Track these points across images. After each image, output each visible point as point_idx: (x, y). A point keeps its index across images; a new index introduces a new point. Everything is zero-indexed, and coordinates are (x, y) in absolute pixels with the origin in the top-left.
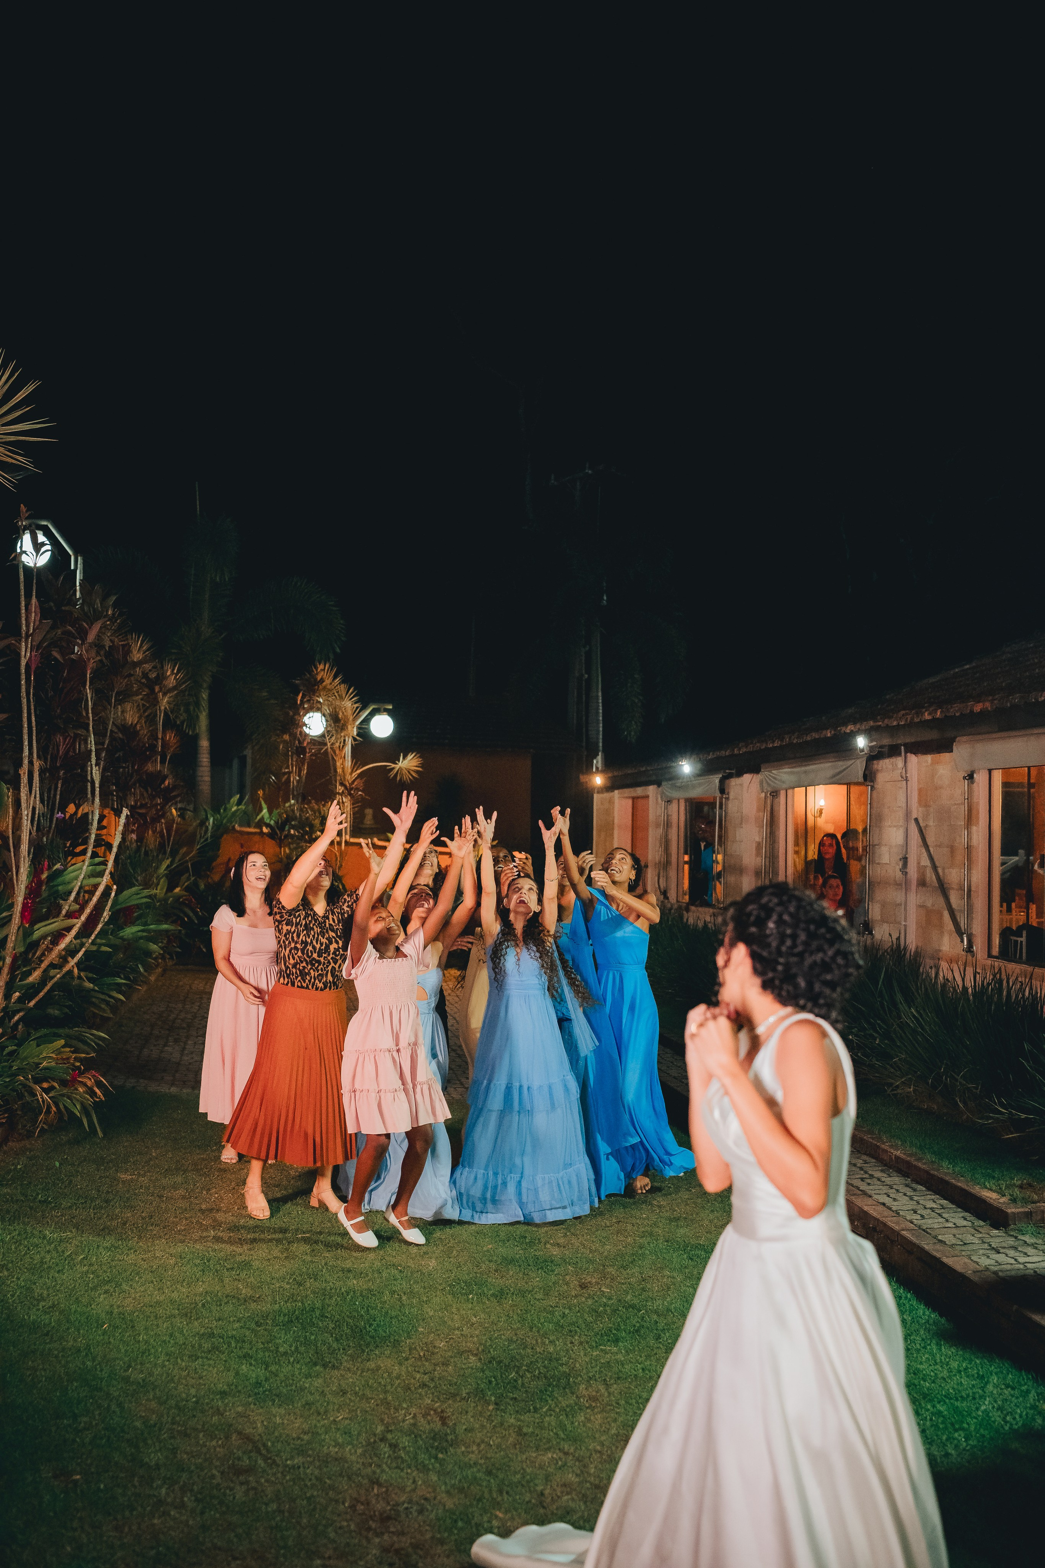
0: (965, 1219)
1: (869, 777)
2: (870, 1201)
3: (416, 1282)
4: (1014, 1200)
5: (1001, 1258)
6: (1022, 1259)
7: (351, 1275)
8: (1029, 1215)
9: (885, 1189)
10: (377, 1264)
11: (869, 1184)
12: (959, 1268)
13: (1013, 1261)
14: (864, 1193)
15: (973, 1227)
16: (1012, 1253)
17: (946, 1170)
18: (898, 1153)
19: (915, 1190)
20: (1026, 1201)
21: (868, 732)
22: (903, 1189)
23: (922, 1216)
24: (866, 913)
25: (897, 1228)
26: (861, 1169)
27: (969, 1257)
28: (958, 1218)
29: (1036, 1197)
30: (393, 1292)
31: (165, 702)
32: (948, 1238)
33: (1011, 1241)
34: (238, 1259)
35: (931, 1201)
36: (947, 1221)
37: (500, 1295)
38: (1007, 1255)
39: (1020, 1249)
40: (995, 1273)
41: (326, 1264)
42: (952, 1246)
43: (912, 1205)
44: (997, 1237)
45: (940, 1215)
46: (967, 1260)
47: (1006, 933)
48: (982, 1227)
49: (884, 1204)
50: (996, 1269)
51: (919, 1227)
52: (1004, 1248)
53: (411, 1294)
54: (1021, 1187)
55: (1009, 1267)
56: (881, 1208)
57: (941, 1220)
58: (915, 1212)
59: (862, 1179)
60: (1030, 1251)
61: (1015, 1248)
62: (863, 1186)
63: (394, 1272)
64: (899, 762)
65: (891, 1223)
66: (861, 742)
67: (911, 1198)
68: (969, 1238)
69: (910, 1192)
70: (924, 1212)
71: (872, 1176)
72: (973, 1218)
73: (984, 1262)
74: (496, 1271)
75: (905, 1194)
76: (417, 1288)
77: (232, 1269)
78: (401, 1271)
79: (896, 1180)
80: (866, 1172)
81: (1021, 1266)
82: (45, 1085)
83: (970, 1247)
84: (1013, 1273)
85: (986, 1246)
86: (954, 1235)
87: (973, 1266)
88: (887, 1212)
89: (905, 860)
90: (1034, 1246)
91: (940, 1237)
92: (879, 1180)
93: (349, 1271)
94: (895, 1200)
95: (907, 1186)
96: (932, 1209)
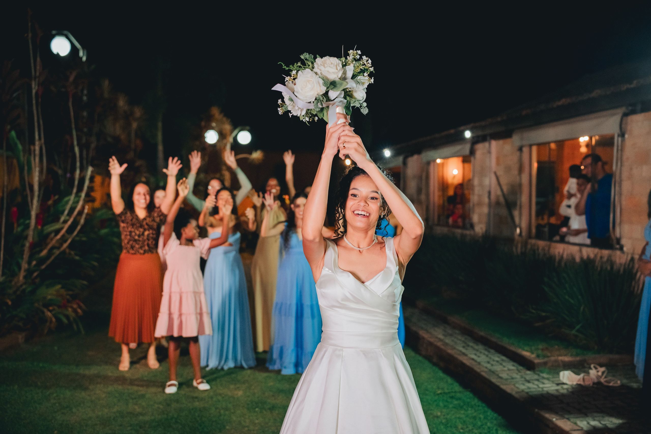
0: (513, 366)
1: (472, 152)
2: (465, 358)
3: (230, 403)
4: (538, 356)
5: (530, 385)
6: (541, 386)
7: (196, 400)
8: (545, 364)
9: (474, 352)
10: (212, 394)
11: (467, 349)
12: (509, 390)
13: (536, 387)
14: (464, 354)
15: (518, 370)
16: (536, 382)
17: (506, 342)
18: (482, 334)
19: (489, 352)
20: (545, 356)
21: (471, 130)
22: (483, 351)
23: (492, 365)
24: (470, 219)
25: (478, 370)
26: (464, 342)
27: (514, 385)
28: (510, 366)
29: (549, 354)
30: (216, 408)
31: (135, 125)
32: (504, 375)
33: (536, 377)
34: (139, 393)
35: (497, 357)
36: (504, 367)
37: (272, 408)
38: (533, 384)
39: (541, 380)
40: (527, 393)
41: (185, 394)
42: (506, 379)
43: (487, 359)
44: (529, 374)
45: (501, 364)
46: (513, 387)
47: (539, 227)
48: (521, 369)
49: (473, 359)
50: (527, 391)
51: (490, 370)
52: (532, 380)
53: (226, 409)
54: (542, 350)
55: (534, 390)
56: (471, 361)
57: (501, 367)
58: (488, 362)
59: (464, 347)
60: (546, 381)
61: (538, 380)
62: (464, 350)
63: (220, 398)
64: (486, 144)
65: (477, 368)
66: (468, 134)
67: (487, 356)
68: (515, 375)
69: (486, 353)
70: (492, 362)
71: (468, 346)
72: (518, 366)
73: (522, 387)
74: (273, 396)
75: (484, 354)
76: (230, 406)
77: (135, 398)
78: (223, 397)
79: (480, 347)
80: (465, 343)
81: (540, 389)
82: (51, 308)
83: (515, 380)
84: (536, 393)
85: (523, 379)
86: (508, 374)
87: (516, 390)
88: (474, 363)
89: (489, 193)
90: (548, 379)
91: (500, 375)
92: (472, 347)
93: (196, 398)
94: (479, 357)
95: (486, 350)
96: (497, 361)
